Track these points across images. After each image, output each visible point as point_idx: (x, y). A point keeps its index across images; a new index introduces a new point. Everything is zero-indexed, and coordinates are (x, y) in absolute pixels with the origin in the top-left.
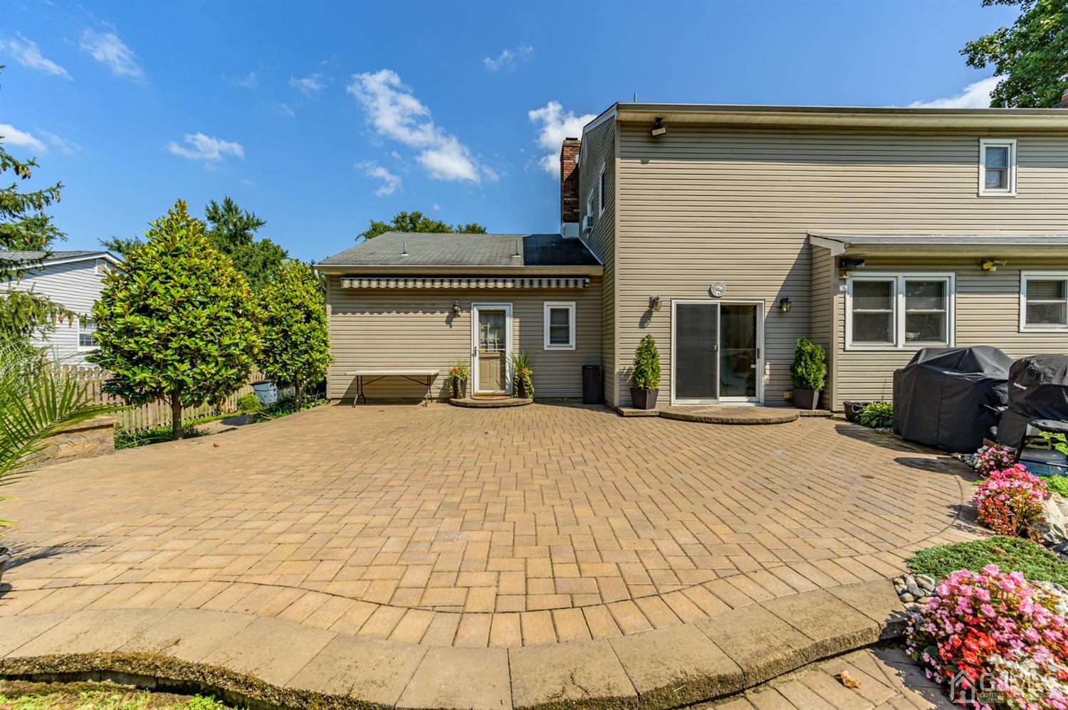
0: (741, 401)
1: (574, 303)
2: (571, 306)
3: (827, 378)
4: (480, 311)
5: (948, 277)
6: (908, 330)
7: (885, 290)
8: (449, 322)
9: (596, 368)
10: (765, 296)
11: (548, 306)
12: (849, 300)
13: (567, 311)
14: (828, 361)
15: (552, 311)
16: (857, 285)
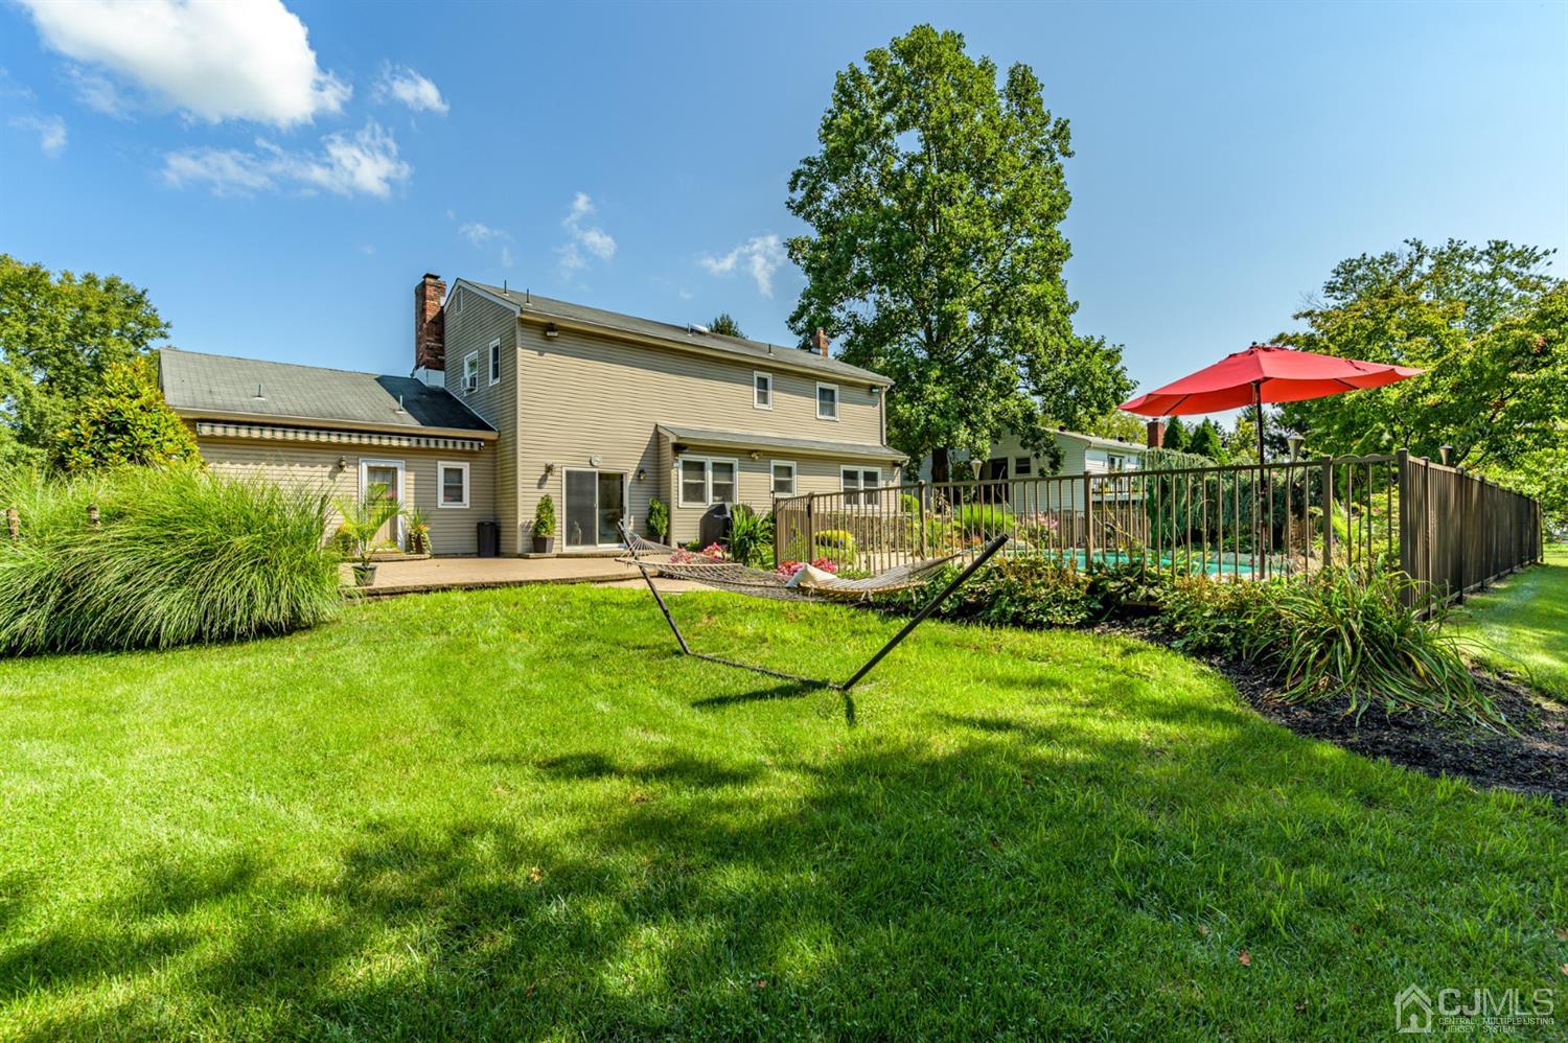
0: (613, 547)
1: (468, 464)
2: (465, 467)
3: (668, 527)
4: (369, 468)
5: (735, 461)
6: (714, 495)
7: (701, 466)
8: (332, 476)
9: (491, 524)
10: (629, 466)
11: (442, 465)
12: (681, 472)
13: (460, 471)
14: (668, 515)
15: (446, 470)
16: (685, 463)
